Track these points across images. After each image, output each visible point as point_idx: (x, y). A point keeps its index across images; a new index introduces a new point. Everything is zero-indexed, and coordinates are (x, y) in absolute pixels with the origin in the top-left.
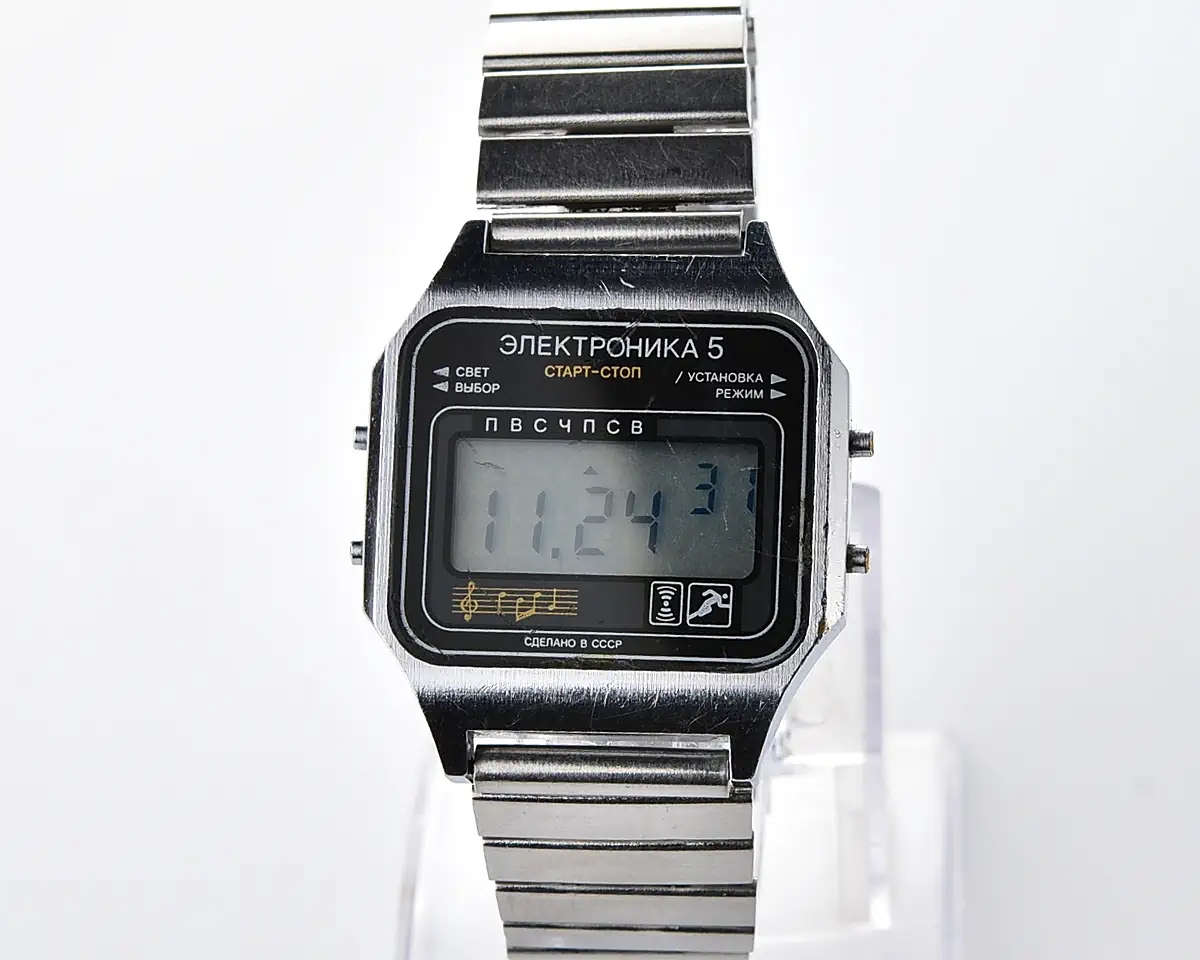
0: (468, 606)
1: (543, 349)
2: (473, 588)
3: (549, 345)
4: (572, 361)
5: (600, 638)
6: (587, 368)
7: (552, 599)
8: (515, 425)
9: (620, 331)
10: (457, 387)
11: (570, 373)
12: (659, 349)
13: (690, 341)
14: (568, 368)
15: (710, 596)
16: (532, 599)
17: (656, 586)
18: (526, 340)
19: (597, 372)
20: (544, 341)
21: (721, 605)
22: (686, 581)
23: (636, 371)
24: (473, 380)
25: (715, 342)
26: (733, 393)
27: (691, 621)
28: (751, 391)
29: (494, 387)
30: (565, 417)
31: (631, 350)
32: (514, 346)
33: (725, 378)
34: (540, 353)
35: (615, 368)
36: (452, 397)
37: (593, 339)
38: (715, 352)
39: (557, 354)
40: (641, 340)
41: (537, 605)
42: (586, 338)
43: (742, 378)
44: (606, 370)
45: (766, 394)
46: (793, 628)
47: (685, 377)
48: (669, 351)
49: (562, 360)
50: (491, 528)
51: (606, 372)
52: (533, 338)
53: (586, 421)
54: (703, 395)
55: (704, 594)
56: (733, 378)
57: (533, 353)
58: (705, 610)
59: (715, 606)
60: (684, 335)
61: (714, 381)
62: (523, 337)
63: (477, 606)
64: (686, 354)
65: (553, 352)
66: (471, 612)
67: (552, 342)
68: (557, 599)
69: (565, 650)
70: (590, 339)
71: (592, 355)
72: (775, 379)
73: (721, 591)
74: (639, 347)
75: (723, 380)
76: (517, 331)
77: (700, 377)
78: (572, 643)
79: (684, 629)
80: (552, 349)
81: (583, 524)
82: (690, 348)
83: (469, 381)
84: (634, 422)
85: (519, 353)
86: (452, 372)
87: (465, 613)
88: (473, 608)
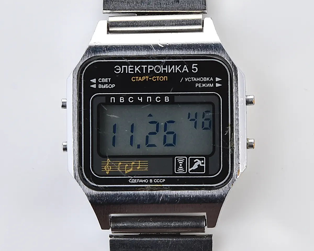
0: (107, 169)
1: (131, 71)
2: (109, 161)
3: (133, 69)
4: (142, 75)
5: (157, 178)
6: (147, 77)
7: (138, 165)
8: (122, 100)
9: (159, 63)
10: (99, 86)
11: (141, 79)
12: (174, 70)
13: (185, 66)
14: (140, 77)
15: (197, 161)
16: (131, 165)
17: (177, 158)
18: (124, 67)
19: (151, 79)
20: (131, 68)
21: (201, 165)
22: (188, 156)
23: (166, 78)
24: (105, 83)
25: (194, 66)
26: (202, 85)
27: (190, 171)
28: (209, 84)
29: (113, 86)
30: (140, 96)
31: (163, 70)
32: (120, 70)
33: (199, 79)
34: (129, 72)
36: (98, 90)
37: (149, 66)
38: (195, 70)
39: (136, 72)
40: (167, 66)
41: (133, 167)
42: (146, 66)
43: (205, 79)
44: (154, 78)
45: (215, 85)
46: (228, 173)
47: (184, 80)
48: (178, 70)
49: (138, 74)
50: (114, 137)
51: (154, 79)
52: (126, 67)
53: (148, 97)
54: (191, 86)
55: (195, 161)
56: (202, 79)
57: (127, 72)
58: (195, 167)
59: (199, 165)
60: (183, 64)
61: (195, 81)
62: (123, 67)
64: (184, 71)
65: (134, 72)
66: (108, 170)
67: (134, 68)
68: (140, 165)
69: (144, 183)
70: (148, 67)
71: (149, 72)
72: (217, 79)
73: (201, 159)
74: (166, 69)
75: (198, 80)
76: (121, 64)
77: (189, 79)
78: (146, 181)
79: (188, 174)
80: (134, 71)
81: (148, 135)
82: (185, 69)
83: (103, 84)
84: (166, 97)
85: (122, 72)
86: (97, 81)
87: (106, 171)
88: (109, 169)
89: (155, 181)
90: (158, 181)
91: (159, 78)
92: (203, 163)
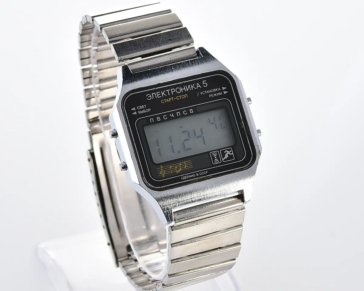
0: (162, 173)
2: (163, 167)
4: (168, 97)
5: (201, 172)
6: (172, 98)
8: (158, 119)
9: (178, 86)
10: (139, 112)
11: (168, 101)
12: (190, 88)
13: (198, 84)
14: (167, 99)
15: (226, 152)
16: (180, 166)
17: (211, 154)
18: (153, 94)
19: (175, 98)
20: (158, 94)
21: (230, 154)
22: (219, 150)
23: (186, 95)
24: (142, 109)
25: (204, 82)
26: (214, 95)
27: (224, 161)
28: (218, 93)
29: (149, 110)
30: (171, 113)
31: (183, 90)
32: (151, 97)
34: (158, 97)
35: (180, 96)
36: (138, 116)
38: (205, 85)
39: (163, 96)
40: (184, 86)
43: (215, 90)
45: (223, 93)
46: (251, 155)
47: (200, 94)
49: (165, 97)
50: (159, 149)
51: (178, 98)
52: (155, 93)
53: (177, 113)
54: (206, 98)
55: (225, 152)
56: (212, 91)
57: (156, 97)
58: (226, 156)
59: (229, 155)
60: (195, 82)
61: (208, 93)
63: (165, 172)
67: (161, 93)
68: (186, 164)
69: (193, 178)
70: (170, 90)
71: (172, 94)
72: (224, 88)
73: (229, 150)
74: (185, 89)
75: (210, 92)
76: (150, 92)
77: (204, 93)
78: (194, 175)
79: (223, 163)
80: (161, 95)
81: (183, 142)
82: (198, 86)
83: (142, 110)
84: (190, 110)
85: (153, 98)
86: (136, 109)
87: (162, 175)
88: (164, 173)
89: (201, 174)
90: (203, 173)
91: (181, 97)
92: (231, 153)
